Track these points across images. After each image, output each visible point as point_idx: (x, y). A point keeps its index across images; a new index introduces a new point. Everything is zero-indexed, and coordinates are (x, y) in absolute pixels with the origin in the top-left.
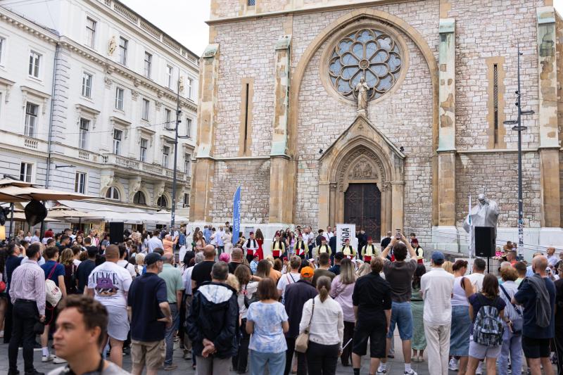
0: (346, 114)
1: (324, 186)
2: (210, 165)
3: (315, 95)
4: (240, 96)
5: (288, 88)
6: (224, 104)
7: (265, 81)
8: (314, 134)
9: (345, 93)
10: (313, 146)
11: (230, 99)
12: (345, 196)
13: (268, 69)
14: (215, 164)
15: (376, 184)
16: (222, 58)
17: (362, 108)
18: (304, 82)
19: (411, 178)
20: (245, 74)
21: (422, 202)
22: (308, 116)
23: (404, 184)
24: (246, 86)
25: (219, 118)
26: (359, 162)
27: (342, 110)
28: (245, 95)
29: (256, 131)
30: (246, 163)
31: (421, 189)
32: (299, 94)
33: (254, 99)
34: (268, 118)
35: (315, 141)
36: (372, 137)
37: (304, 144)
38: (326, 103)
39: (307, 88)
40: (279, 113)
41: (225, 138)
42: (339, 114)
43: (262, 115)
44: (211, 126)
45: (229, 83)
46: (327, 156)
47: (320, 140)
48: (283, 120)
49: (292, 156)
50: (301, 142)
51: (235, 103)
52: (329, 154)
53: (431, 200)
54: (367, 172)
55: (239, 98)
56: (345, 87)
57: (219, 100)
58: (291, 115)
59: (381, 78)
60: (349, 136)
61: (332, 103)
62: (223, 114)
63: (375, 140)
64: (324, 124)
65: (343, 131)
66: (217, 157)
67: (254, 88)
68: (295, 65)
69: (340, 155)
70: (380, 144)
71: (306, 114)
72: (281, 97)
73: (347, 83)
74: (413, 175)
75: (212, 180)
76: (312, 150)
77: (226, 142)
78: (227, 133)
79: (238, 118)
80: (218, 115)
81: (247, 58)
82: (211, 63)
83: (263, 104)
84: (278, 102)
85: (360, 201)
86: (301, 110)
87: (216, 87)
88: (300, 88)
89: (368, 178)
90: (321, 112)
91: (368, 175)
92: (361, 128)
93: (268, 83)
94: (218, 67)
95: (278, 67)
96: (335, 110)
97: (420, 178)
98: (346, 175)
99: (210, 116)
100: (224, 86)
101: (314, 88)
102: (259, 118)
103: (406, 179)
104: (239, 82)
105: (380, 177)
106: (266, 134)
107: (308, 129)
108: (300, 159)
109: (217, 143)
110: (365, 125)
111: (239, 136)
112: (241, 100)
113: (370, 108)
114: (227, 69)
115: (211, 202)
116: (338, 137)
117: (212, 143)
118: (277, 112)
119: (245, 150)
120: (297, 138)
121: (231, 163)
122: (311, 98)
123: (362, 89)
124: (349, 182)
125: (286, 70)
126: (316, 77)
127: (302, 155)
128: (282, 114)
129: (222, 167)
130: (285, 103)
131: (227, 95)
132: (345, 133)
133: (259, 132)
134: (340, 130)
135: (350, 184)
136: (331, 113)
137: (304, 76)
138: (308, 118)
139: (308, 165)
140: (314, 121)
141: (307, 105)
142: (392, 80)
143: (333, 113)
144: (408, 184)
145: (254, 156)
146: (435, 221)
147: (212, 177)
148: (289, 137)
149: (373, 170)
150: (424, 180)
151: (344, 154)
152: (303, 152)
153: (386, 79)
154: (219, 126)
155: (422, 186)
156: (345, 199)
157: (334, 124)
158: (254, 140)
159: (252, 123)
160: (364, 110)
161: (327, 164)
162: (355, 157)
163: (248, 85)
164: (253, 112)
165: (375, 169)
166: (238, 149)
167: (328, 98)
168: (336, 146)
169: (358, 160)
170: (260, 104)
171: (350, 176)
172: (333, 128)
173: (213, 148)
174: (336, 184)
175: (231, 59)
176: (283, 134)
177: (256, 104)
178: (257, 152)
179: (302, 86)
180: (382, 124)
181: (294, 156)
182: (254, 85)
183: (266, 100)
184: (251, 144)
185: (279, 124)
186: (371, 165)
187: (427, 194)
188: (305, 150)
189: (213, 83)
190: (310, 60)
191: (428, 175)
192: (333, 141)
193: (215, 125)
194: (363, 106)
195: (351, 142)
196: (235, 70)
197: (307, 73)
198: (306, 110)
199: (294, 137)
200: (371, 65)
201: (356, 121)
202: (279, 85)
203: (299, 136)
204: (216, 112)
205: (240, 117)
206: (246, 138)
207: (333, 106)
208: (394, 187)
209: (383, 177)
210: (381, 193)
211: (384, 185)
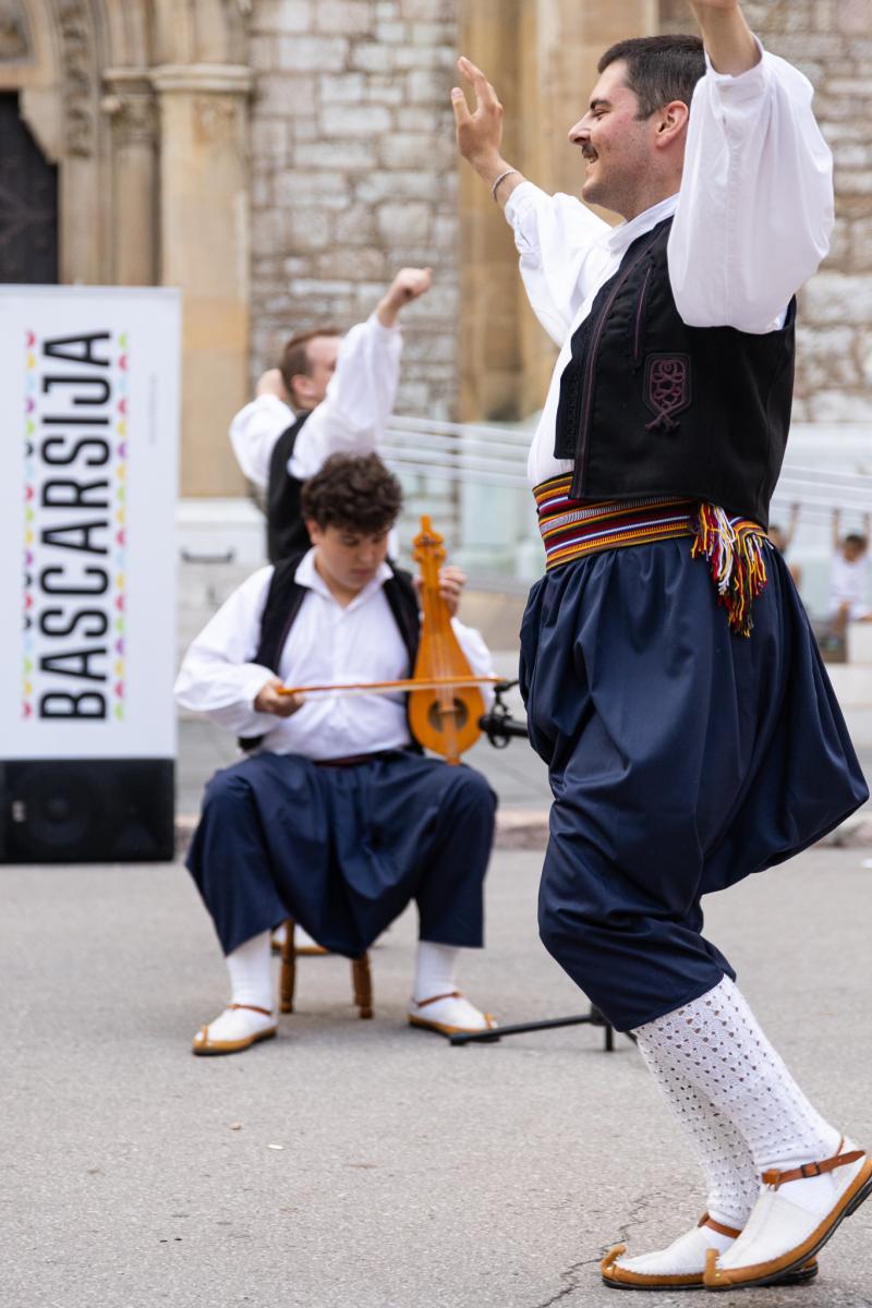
19: (299, 55)
21: (378, 241)
23: (251, 98)
31: (374, 142)
53: (445, 228)
74: (314, 32)
97: (370, 56)
103: (263, 59)
105: (47, 42)
144: (281, 98)
146: (491, 386)
150: (398, 73)
155: (378, 121)
187: (421, 183)
191: (426, 33)
208: (177, 120)
209: (74, 44)
210: (53, 171)
211: (90, 107)
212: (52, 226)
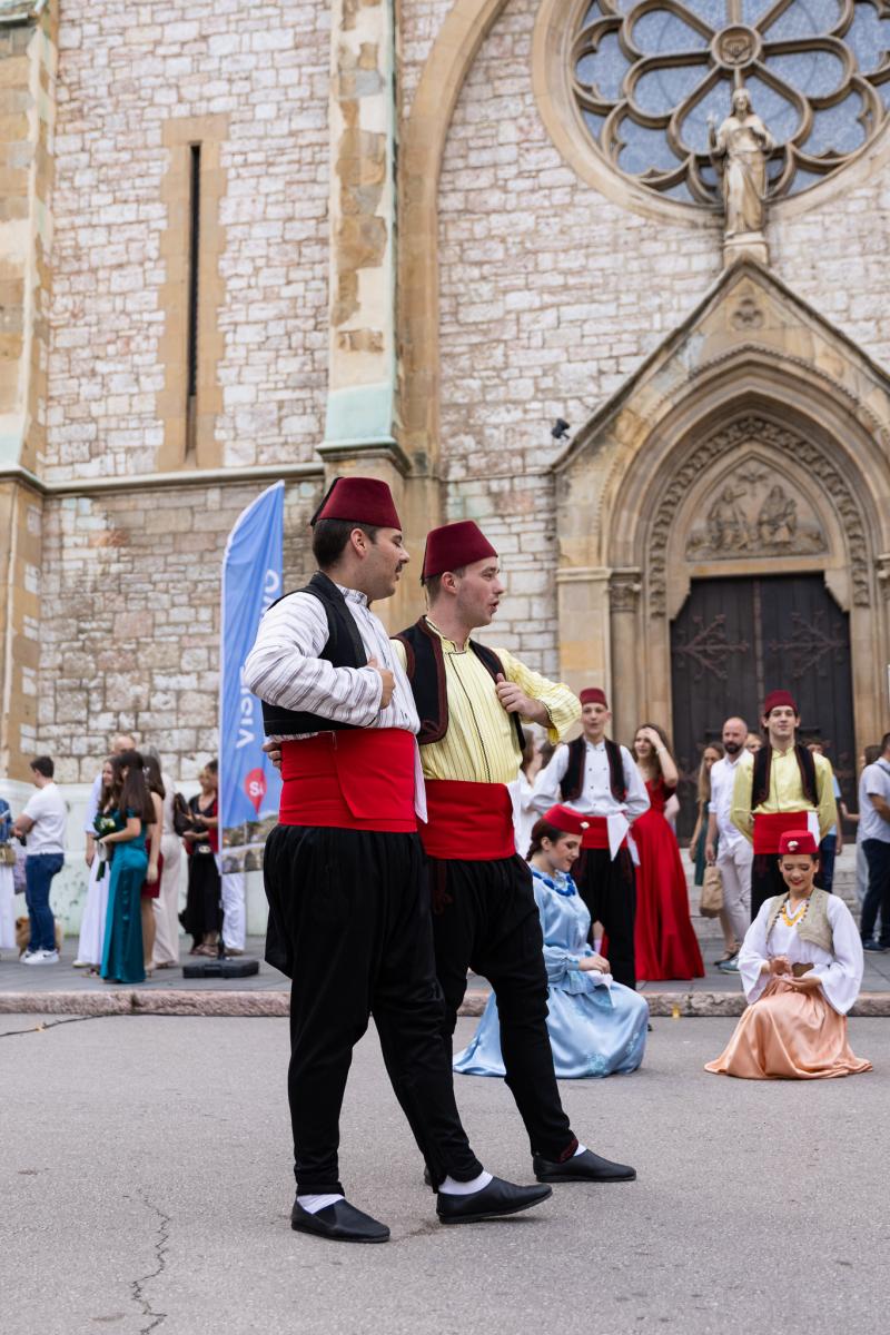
0: (667, 265)
1: (584, 589)
2: (25, 512)
3: (512, 185)
4: (160, 200)
5: (396, 147)
6: (84, 237)
7: (283, 127)
8: (518, 358)
9: (653, 174)
10: (517, 414)
11: (111, 215)
12: (675, 638)
13: (289, 76)
14: (45, 511)
15: (818, 577)
16: (70, 37)
17: (749, 229)
18: (461, 132)
20: (180, 100)
22: (484, 278)
24: (186, 152)
25: (61, 303)
26: (731, 481)
27: (650, 247)
28: (185, 193)
29: (242, 352)
30: (195, 499)
32: (439, 182)
33: (229, 209)
34: (298, 289)
35: (524, 388)
36: (804, 354)
37: (470, 408)
38: (569, 219)
39: (474, 159)
40: (359, 257)
41: (89, 389)
42: (634, 266)
43: (266, 278)
44: (27, 335)
45: (106, 144)
46: (593, 451)
47: (547, 382)
48: (377, 286)
49: (421, 459)
50: (459, 397)
51: (135, 231)
52: (599, 440)
54: (774, 524)
55: (156, 210)
56: (651, 151)
57: (63, 222)
58: (411, 273)
59: (818, 105)
60: (695, 352)
61: (597, 220)
62: (81, 283)
63: (822, 364)
64: (569, 312)
65: (657, 340)
66: (53, 479)
67: (226, 161)
68: (420, 51)
69: (651, 443)
70: (848, 383)
71: (475, 273)
72: (366, 183)
73: (659, 136)
75: (31, 584)
76: (511, 429)
77: (96, 409)
78: (101, 367)
79: (152, 297)
80: (57, 288)
81: (189, 30)
82: (20, 51)
83: (275, 230)
84: (351, 209)
85: (747, 658)
86: (452, 253)
87: (45, 161)
88: (443, 159)
89: (782, 548)
90: (546, 260)
91: (782, 535)
92: (748, 315)
93: (292, 134)
94: (51, 72)
95: (343, 50)
96: (614, 247)
98: (677, 538)
99: (18, 287)
100: (84, 157)
101: (507, 154)
102: (255, 294)
104: (154, 137)
105: (839, 543)
106: (290, 365)
107: (488, 335)
108: (456, 472)
109: (56, 416)
110: (768, 302)
111: (159, 376)
112: (164, 217)
113: (778, 230)
114: (96, 83)
115: (29, 687)
116: (632, 366)
117: (33, 409)
118: (346, 251)
119: (190, 444)
120: (437, 382)
121: (123, 503)
122: (495, 199)
123: (747, 145)
124: (693, 570)
125: (385, 69)
126: (514, 107)
127: (464, 457)
128: (369, 259)
129: (81, 523)
130: (385, 210)
131: (97, 199)
132: (677, 339)
133: (258, 357)
134: (641, 334)
135: (697, 583)
136: (592, 264)
137: (458, 102)
138: (486, 289)
139: (496, 498)
140: (516, 300)
141: (479, 230)
142: (869, 111)
143: (605, 262)
145: (233, 465)
147: (31, 570)
148: (401, 373)
149: (803, 514)
151: (674, 435)
152: (469, 442)
153: (841, 111)
154: (63, 340)
156: (674, 655)
157: (611, 309)
158: (232, 395)
159: (225, 319)
160: (757, 236)
161: (590, 487)
162: (720, 454)
163: (196, 151)
164: (229, 268)
165: (812, 506)
166: (155, 438)
167: (579, 197)
168: (633, 401)
169: (730, 471)
170: (258, 231)
171: (693, 544)
172: (607, 327)
173: (36, 438)
174: (638, 577)
175: (116, 40)
176: (379, 349)
177: (234, 233)
178: (249, 447)
179: (453, 148)
180: (840, 300)
181: (431, 457)
182: (227, 147)
183: (288, 209)
184: (220, 410)
185: (356, 307)
186: (791, 492)
188: (478, 433)
189: (33, 135)
190: (486, 34)
192: (613, 386)
193: (43, 330)
194: (752, 218)
195: (707, 380)
196: (131, 87)
197: (473, 92)
198: (474, 255)
199: (425, 374)
200: (770, 51)
201: (724, 283)
202: (352, 132)
203: (448, 370)
204: (47, 273)
205: (163, 290)
206: (192, 390)
207: (603, 232)
209: (856, 542)
210: (847, 615)
211: (868, 578)
212: (848, 647)
